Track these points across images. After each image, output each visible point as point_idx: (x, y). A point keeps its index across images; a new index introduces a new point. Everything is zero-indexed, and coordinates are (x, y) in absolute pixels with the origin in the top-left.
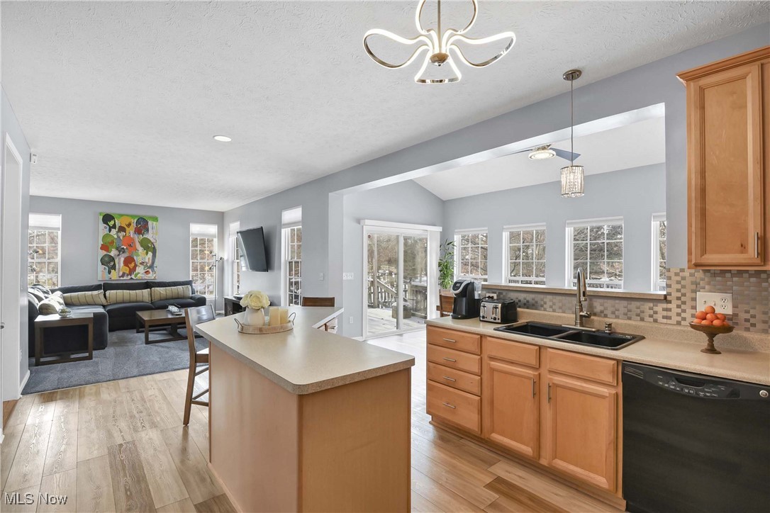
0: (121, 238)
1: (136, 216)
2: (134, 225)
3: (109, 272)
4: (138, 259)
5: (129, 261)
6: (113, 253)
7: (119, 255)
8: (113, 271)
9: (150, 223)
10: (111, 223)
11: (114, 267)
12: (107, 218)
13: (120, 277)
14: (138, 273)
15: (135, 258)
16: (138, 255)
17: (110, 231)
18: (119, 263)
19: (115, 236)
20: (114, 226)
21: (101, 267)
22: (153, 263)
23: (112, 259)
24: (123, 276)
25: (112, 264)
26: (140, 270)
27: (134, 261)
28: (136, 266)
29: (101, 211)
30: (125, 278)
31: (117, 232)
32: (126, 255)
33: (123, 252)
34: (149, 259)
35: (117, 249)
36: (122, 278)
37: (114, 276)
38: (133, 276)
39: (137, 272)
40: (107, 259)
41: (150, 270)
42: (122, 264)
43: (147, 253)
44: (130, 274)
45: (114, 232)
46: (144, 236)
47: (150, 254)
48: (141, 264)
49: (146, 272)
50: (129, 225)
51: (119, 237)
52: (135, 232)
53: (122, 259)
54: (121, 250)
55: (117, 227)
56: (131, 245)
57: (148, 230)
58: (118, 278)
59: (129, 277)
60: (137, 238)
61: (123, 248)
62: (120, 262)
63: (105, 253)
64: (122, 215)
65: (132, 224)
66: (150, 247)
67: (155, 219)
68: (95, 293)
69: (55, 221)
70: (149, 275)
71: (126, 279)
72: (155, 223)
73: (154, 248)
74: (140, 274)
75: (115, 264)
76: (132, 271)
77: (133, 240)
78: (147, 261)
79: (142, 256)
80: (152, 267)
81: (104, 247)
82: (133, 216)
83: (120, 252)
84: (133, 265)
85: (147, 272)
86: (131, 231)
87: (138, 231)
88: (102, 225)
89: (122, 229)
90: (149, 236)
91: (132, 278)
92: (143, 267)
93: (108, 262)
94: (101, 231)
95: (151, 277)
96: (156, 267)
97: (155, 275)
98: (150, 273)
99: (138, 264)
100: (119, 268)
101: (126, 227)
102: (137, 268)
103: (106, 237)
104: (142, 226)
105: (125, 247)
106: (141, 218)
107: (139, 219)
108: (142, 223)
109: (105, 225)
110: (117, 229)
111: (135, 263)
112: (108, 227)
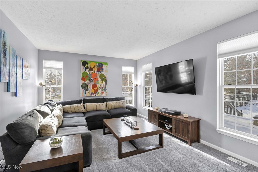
0: (91, 74)
1: (97, 62)
2: (96, 67)
3: (85, 93)
4: (99, 85)
5: (94, 86)
6: (87, 82)
7: (90, 83)
8: (87, 92)
9: (104, 66)
10: (86, 66)
11: (87, 90)
12: (85, 63)
13: (90, 95)
14: (99, 93)
15: (97, 85)
16: (99, 83)
17: (86, 70)
19: (88, 73)
20: (88, 68)
21: (82, 90)
22: (105, 87)
23: (87, 85)
24: (92, 94)
25: (87, 88)
26: (100, 91)
27: (97, 86)
28: (97, 89)
29: (81, 59)
30: (93, 96)
31: (89, 71)
33: (92, 82)
34: (103, 85)
35: (89, 80)
36: (91, 96)
37: (88, 95)
38: (96, 95)
39: (98, 92)
40: (84, 85)
41: (104, 91)
42: (91, 88)
43: (103, 82)
44: (95, 93)
45: (87, 70)
46: (101, 73)
47: (104, 82)
48: (100, 88)
49: (102, 92)
50: (94, 67)
51: (90, 73)
52: (97, 71)
53: (91, 85)
54: (91, 81)
55: (89, 68)
56: (95, 78)
57: (103, 70)
58: (89, 96)
59: (95, 95)
60: (98, 74)
61: (92, 79)
62: (90, 86)
63: (83, 82)
64: (91, 62)
65: (96, 66)
66: (104, 79)
67: (106, 64)
68: (79, 105)
69: (60, 65)
70: (104, 94)
71: (93, 97)
72: (106, 66)
73: (106, 79)
75: (88, 88)
76: (96, 91)
77: (96, 75)
78: (103, 86)
79: (100, 84)
80: (105, 89)
81: (83, 79)
82: (96, 62)
83: (90, 81)
84: (96, 89)
85: (103, 92)
86: (95, 70)
87: (99, 70)
88: (82, 67)
89: (91, 69)
90: (104, 73)
91: (96, 96)
92: (101, 89)
93: (85, 87)
94: (81, 70)
96: (107, 89)
97: (106, 94)
98: (104, 93)
99: (99, 88)
100: (90, 90)
101: (93, 68)
102: (98, 90)
103: (84, 73)
104: (100, 67)
105: (93, 79)
106: (100, 63)
107: (99, 64)
108: (100, 66)
109: (83, 67)
110: (89, 69)
111: (97, 88)
112: (85, 68)
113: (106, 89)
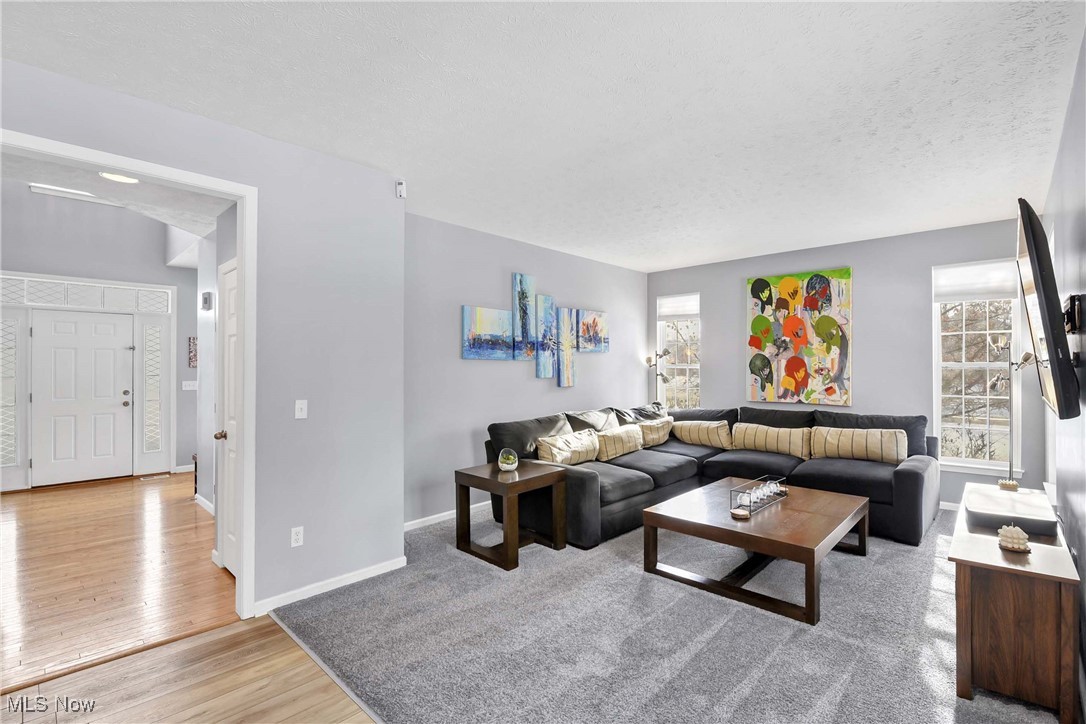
0: (781, 321)
1: (808, 273)
2: (803, 293)
3: (763, 388)
4: (812, 363)
5: (795, 365)
7: (777, 355)
8: (768, 385)
9: (834, 283)
10: (765, 295)
11: (769, 378)
12: (759, 286)
13: (779, 397)
14: (813, 391)
15: (806, 359)
16: (811, 355)
17: (763, 310)
18: (778, 370)
19: (772, 319)
20: (769, 301)
21: (750, 377)
22: (841, 370)
23: (767, 363)
24: (784, 396)
25: (767, 371)
26: (816, 384)
27: (803, 364)
28: (807, 375)
30: (788, 400)
31: (775, 311)
32: (790, 354)
33: (785, 349)
34: (833, 360)
36: (783, 400)
37: (770, 398)
38: (802, 398)
39: (809, 388)
40: (758, 363)
41: (835, 386)
42: (783, 373)
43: (828, 350)
44: (797, 392)
45: (769, 309)
46: (823, 313)
47: (835, 350)
48: (816, 371)
49: (827, 390)
50: (795, 292)
51: (777, 320)
52: (805, 306)
53: (783, 363)
54: (781, 346)
55: (774, 301)
57: (830, 300)
58: (777, 400)
59: (796, 399)
60: (809, 319)
61: (784, 341)
62: (780, 367)
63: (756, 351)
64: (781, 277)
65: (800, 291)
66: (834, 336)
67: (844, 272)
68: (714, 424)
69: (691, 303)
70: (833, 397)
71: (790, 405)
72: (843, 281)
73: (844, 338)
74: (816, 395)
75: (771, 372)
76: (802, 385)
77: (801, 322)
78: (829, 365)
79: (819, 355)
80: (838, 378)
81: (755, 342)
82: (800, 275)
83: (779, 348)
84: (800, 375)
85: (830, 391)
86: (797, 306)
87: (811, 304)
88: (751, 301)
89: (782, 304)
90: (832, 312)
91: (800, 402)
92: (820, 378)
93: (761, 368)
94: (749, 312)
95: (836, 402)
96: (848, 379)
97: (845, 398)
98: (835, 392)
99: (812, 372)
100: (778, 380)
101: (788, 299)
102: (810, 380)
103: (757, 321)
104: (819, 291)
105: (788, 339)
106: (817, 276)
107: (811, 279)
108: (817, 286)
109: (756, 300)
110: (774, 305)
111: (806, 371)
112: (760, 303)
113: (845, 376)
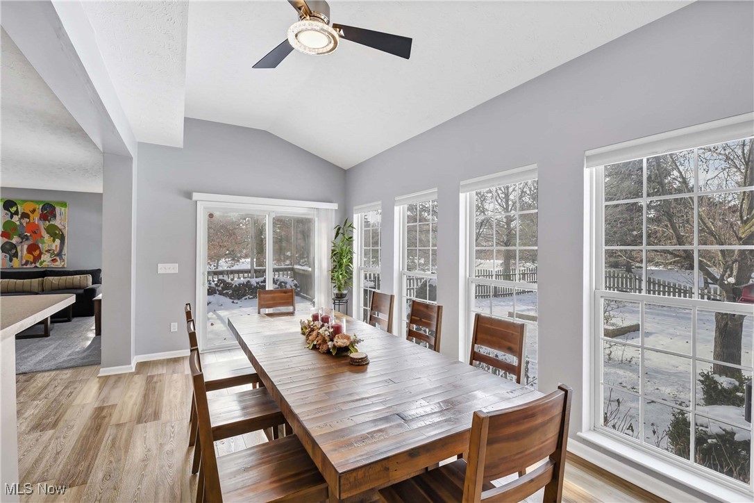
0: (25, 224)
1: (42, 202)
2: (39, 212)
3: (11, 260)
4: (44, 247)
6: (15, 240)
7: (21, 242)
8: (14, 259)
9: (58, 209)
10: (13, 210)
11: (16, 255)
13: (22, 265)
14: (44, 261)
15: (40, 245)
16: (44, 243)
17: (12, 217)
18: (22, 251)
19: (18, 223)
20: (16, 213)
22: (61, 250)
24: (26, 264)
25: (14, 251)
26: (46, 258)
27: (39, 248)
28: (41, 253)
30: (28, 266)
31: (20, 219)
32: (30, 242)
33: (27, 240)
34: (56, 246)
35: (20, 236)
36: (25, 267)
38: (38, 265)
39: (42, 260)
40: (7, 246)
41: (57, 258)
42: (25, 252)
43: (54, 241)
44: (35, 261)
45: (16, 218)
46: (51, 223)
47: (58, 241)
48: (46, 251)
49: (52, 260)
50: (33, 211)
51: (21, 224)
52: (40, 218)
53: (25, 247)
54: (24, 238)
55: (20, 213)
56: (35, 231)
57: (55, 216)
58: (21, 267)
59: (33, 265)
60: (43, 226)
62: (23, 249)
63: (6, 240)
64: (25, 201)
65: (37, 210)
66: (57, 234)
67: (64, 204)
70: (56, 263)
72: (63, 209)
73: (62, 235)
74: (46, 261)
75: (17, 252)
76: (37, 258)
77: (38, 226)
78: (54, 248)
79: (48, 243)
80: (60, 254)
81: (4, 234)
82: (38, 202)
83: (22, 239)
84: (37, 253)
85: (54, 260)
86: (35, 218)
87: (44, 217)
89: (25, 215)
90: (57, 222)
91: (36, 267)
92: (49, 255)
93: (9, 250)
95: (59, 264)
96: (65, 255)
97: (63, 263)
98: (57, 261)
99: (44, 252)
100: (22, 256)
101: (30, 213)
102: (42, 256)
104: (48, 211)
105: (29, 234)
106: (48, 204)
107: (44, 205)
108: (48, 209)
109: (6, 212)
110: (19, 216)
111: (40, 251)
112: (10, 214)
113: (63, 253)
